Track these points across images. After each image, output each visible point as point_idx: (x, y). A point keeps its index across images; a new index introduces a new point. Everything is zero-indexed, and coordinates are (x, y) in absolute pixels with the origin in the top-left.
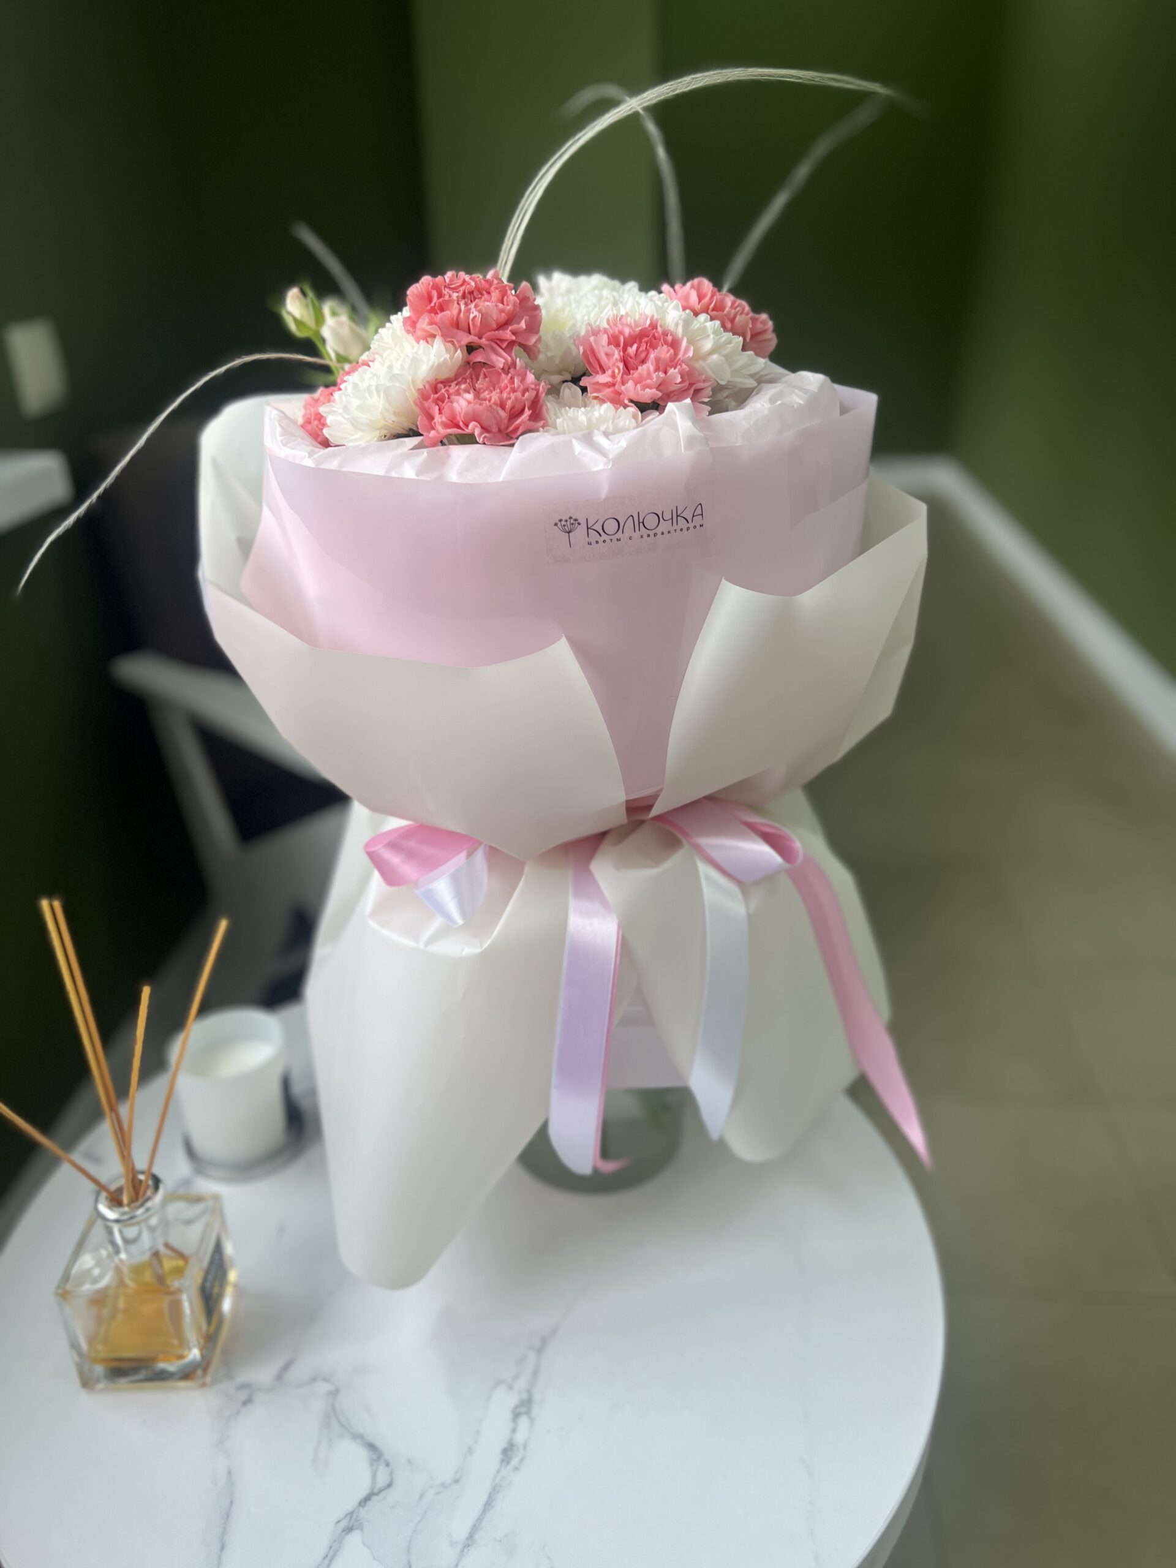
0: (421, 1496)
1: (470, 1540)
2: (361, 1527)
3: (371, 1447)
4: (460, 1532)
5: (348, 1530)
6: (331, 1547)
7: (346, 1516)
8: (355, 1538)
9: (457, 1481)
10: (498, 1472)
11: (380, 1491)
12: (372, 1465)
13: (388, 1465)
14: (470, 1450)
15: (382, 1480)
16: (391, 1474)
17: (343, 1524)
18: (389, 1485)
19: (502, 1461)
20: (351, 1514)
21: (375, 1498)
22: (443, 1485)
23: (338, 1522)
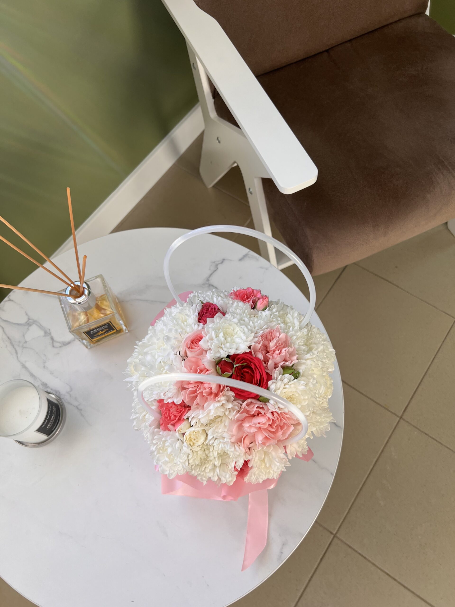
0: (45, 355)
1: (24, 366)
2: (45, 336)
3: (69, 343)
4: (28, 365)
5: (46, 332)
6: (43, 327)
7: (50, 332)
8: (42, 333)
9: (44, 367)
10: (41, 381)
11: (53, 343)
12: (63, 342)
13: (60, 347)
14: (52, 373)
15: (56, 344)
16: (56, 347)
17: (48, 331)
18: (53, 346)
19: (43, 383)
20: (50, 334)
21: (51, 341)
22: (45, 363)
23: (49, 330)
